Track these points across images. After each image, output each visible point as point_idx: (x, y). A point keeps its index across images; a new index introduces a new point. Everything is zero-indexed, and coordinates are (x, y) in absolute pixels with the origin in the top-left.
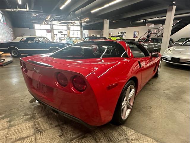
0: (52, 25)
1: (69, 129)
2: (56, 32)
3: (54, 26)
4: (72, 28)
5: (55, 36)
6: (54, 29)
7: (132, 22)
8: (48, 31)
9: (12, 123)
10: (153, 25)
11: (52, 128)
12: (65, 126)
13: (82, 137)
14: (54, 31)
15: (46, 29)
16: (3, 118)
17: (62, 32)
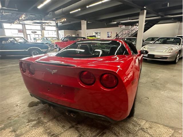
0: (24, 25)
1: (85, 128)
2: (28, 32)
3: (26, 26)
4: (47, 28)
5: (28, 36)
6: (26, 29)
7: (107, 24)
8: (20, 31)
9: (17, 132)
10: (124, 27)
11: (66, 130)
12: (79, 126)
13: (102, 134)
14: (27, 30)
15: (17, 29)
16: (4, 129)
17: (36, 32)
